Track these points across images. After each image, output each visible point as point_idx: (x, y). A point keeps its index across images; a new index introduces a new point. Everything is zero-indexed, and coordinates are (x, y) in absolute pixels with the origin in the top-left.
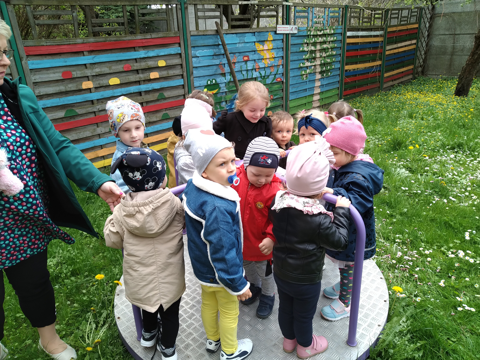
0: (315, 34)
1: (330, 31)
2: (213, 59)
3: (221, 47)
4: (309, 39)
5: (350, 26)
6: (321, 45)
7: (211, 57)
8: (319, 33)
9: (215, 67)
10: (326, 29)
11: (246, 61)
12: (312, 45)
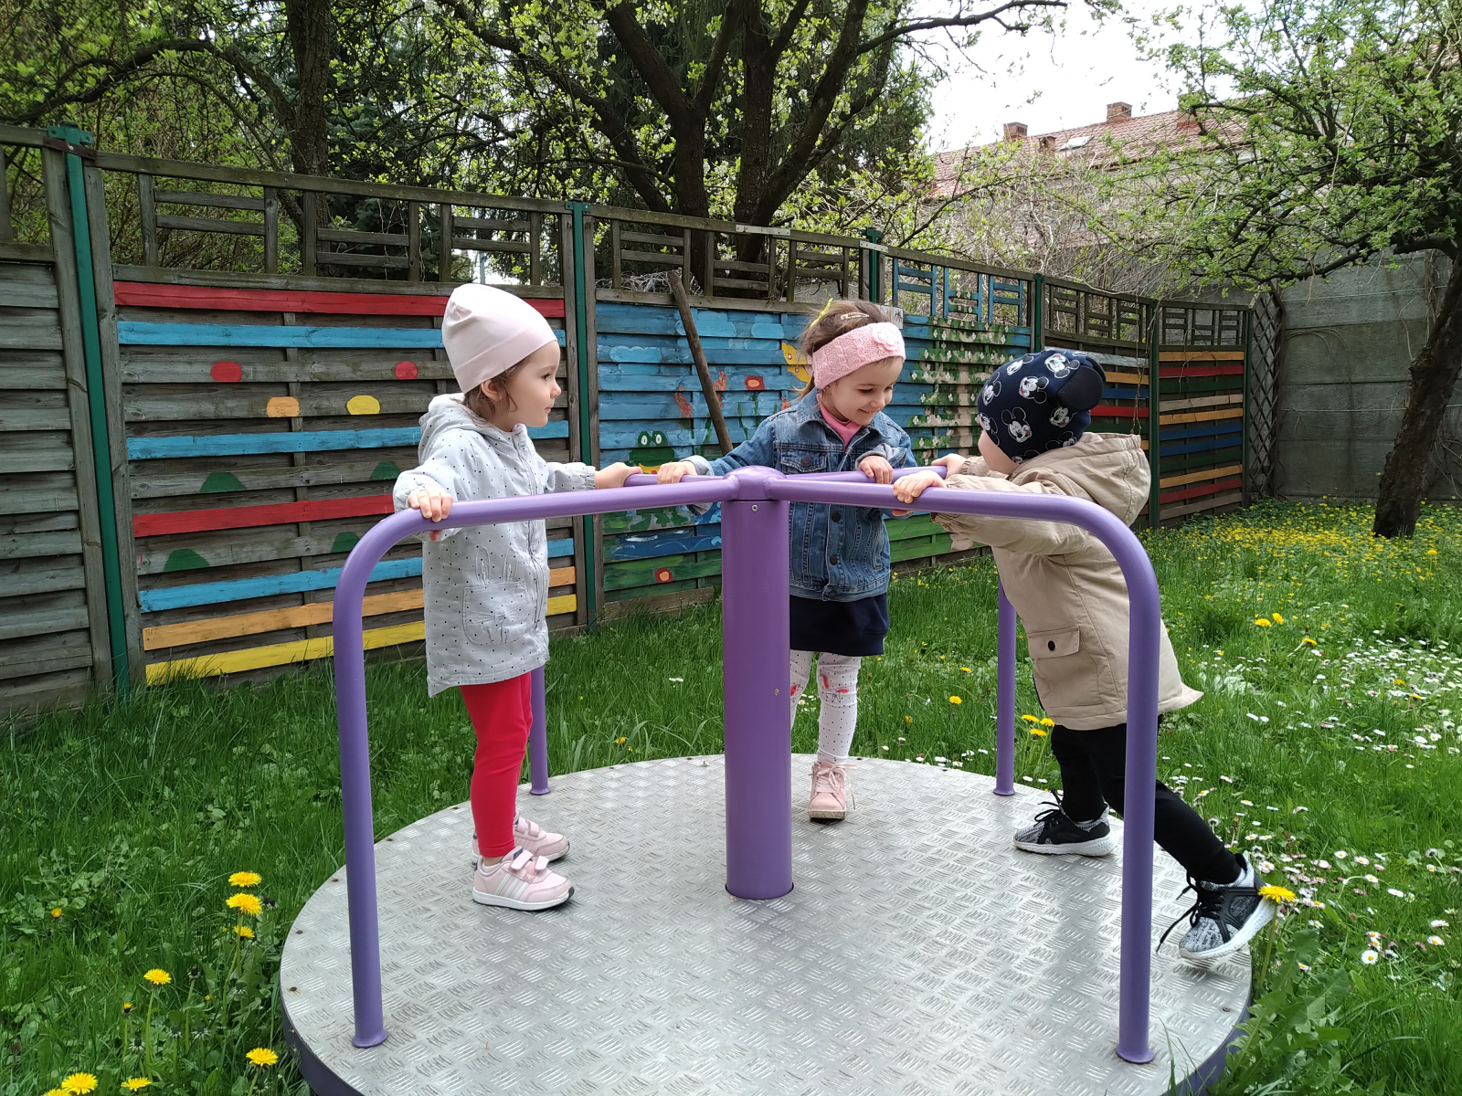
0: (954, 338)
1: (996, 336)
2: (659, 374)
3: (683, 343)
4: (937, 350)
5: (1052, 332)
6: (971, 373)
7: (654, 370)
8: (964, 338)
9: (664, 399)
10: (985, 332)
11: (755, 393)
12: (945, 370)
